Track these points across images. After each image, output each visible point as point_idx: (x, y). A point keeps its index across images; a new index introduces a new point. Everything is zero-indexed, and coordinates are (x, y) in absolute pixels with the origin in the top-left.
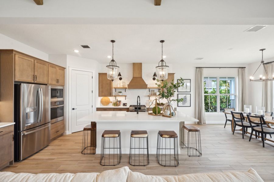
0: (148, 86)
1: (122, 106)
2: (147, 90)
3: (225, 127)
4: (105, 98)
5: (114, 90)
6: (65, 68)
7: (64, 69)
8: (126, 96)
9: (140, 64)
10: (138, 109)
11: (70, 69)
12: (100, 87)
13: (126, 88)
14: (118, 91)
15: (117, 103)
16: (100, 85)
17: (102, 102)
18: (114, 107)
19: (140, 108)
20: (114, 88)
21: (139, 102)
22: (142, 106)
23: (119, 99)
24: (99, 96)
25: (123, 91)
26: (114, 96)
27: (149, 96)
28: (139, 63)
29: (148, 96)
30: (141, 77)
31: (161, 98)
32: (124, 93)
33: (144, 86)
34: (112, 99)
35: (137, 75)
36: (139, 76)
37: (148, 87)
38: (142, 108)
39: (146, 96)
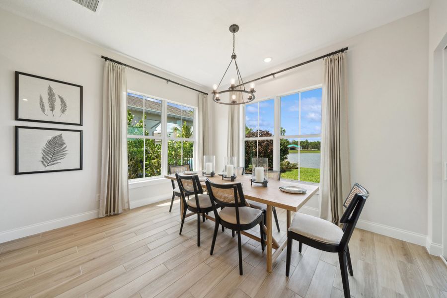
3: (170, 211)
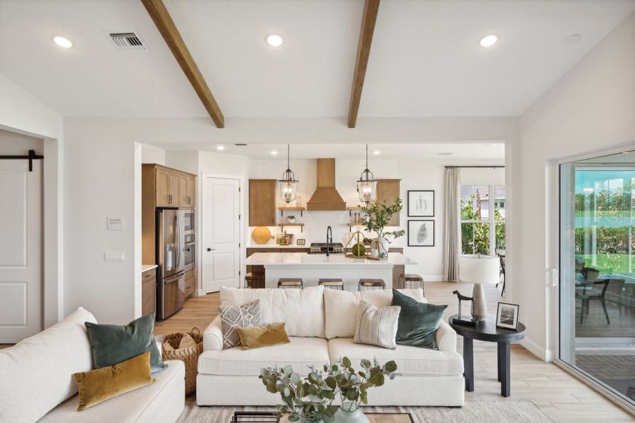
0: (347, 205)
1: (294, 245)
2: (347, 212)
3: (497, 286)
4: (262, 230)
5: (278, 213)
6: (195, 176)
7: (193, 177)
8: (302, 225)
9: (332, 161)
10: (328, 249)
11: (204, 175)
12: (252, 207)
13: (302, 210)
14: (286, 214)
15: (285, 239)
16: (252, 203)
17: (254, 237)
18: (278, 246)
19: (331, 249)
20: (279, 208)
21: (329, 237)
22: (335, 244)
23: (289, 230)
24: (250, 225)
25: (297, 215)
26: (280, 225)
27: (350, 225)
28: (328, 159)
29: (348, 225)
30: (333, 187)
31: (366, 230)
32: (298, 219)
33: (339, 205)
34: (274, 231)
35: (325, 184)
36: (330, 185)
37: (347, 207)
38: (335, 248)
39: (343, 225)
